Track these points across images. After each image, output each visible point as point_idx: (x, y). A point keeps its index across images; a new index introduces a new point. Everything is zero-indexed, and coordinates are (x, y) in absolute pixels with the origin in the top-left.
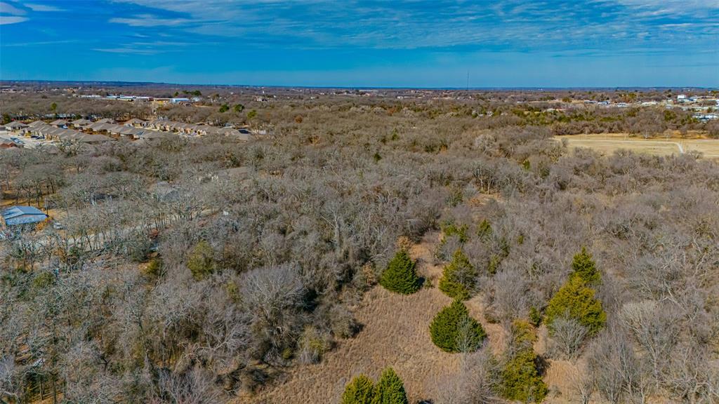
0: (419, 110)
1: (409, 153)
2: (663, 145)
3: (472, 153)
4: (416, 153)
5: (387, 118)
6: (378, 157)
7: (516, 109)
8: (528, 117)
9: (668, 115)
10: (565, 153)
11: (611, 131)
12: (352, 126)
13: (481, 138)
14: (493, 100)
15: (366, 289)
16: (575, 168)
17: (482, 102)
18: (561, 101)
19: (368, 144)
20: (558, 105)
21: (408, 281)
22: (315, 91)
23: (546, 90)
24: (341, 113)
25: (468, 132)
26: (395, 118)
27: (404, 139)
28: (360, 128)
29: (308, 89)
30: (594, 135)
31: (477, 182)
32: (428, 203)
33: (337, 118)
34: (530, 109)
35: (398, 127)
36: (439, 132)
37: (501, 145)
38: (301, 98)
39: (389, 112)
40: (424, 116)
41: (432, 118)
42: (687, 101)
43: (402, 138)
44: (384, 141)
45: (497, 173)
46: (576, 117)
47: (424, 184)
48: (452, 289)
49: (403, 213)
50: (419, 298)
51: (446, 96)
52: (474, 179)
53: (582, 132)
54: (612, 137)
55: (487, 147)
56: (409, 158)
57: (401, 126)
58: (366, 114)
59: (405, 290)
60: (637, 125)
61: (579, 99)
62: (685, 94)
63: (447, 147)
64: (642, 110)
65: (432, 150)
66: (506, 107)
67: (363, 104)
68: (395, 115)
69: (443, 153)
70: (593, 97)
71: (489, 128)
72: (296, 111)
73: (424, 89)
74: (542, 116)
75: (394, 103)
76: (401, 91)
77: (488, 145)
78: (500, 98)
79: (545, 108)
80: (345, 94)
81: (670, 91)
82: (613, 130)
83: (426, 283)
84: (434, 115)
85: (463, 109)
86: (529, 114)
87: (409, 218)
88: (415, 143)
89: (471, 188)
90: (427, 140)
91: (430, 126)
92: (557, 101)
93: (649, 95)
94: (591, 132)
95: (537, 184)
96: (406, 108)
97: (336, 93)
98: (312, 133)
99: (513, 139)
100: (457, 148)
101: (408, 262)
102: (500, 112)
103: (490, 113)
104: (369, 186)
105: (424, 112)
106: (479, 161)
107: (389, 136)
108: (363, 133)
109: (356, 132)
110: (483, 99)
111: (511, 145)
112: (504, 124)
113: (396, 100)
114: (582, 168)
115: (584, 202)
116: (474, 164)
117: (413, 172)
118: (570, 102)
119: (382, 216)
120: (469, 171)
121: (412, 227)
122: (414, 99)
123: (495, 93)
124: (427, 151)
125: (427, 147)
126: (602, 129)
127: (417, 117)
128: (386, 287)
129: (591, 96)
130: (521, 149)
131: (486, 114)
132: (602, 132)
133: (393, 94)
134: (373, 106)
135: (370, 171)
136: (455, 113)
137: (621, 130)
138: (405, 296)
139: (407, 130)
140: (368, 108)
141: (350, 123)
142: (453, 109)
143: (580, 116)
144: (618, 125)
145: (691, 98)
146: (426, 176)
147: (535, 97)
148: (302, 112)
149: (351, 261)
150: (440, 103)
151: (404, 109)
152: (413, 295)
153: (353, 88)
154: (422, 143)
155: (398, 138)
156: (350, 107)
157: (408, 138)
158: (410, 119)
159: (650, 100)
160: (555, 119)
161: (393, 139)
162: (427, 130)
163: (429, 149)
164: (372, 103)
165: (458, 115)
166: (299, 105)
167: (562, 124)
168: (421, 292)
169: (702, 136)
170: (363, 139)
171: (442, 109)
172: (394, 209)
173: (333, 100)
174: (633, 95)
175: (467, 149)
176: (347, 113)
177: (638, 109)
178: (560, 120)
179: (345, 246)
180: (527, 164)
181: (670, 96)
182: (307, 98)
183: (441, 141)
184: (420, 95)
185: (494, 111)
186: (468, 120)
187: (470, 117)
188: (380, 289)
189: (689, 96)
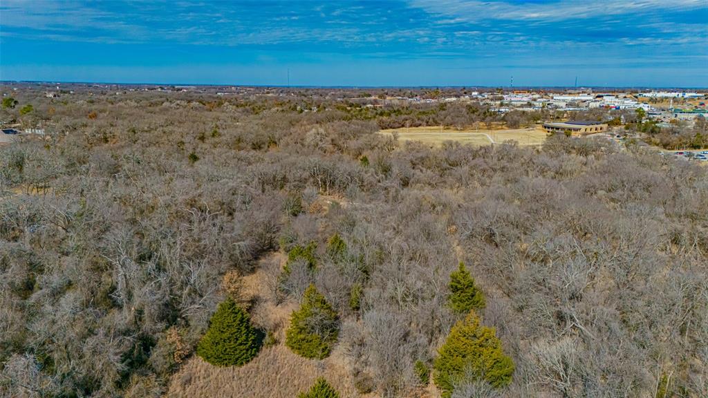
0: (242, 105)
1: (233, 151)
2: (474, 136)
3: (305, 150)
4: (242, 152)
5: (206, 113)
6: (194, 158)
7: (339, 105)
8: (352, 112)
9: (472, 109)
10: (397, 146)
11: (428, 124)
12: (162, 121)
13: (312, 133)
14: (315, 98)
15: (173, 369)
16: (412, 162)
17: (305, 99)
18: (377, 98)
19: (183, 143)
20: (376, 102)
21: (241, 344)
22: (124, 87)
23: (360, 89)
24: (151, 109)
25: (296, 127)
26: (214, 114)
27: (227, 135)
28: (172, 124)
29: (115, 85)
30: (414, 128)
31: (316, 183)
32: (261, 216)
33: (143, 113)
34: (351, 105)
35: (218, 123)
36: (266, 127)
37: (332, 140)
38: (103, 94)
39: (209, 107)
40: (248, 112)
41: (257, 113)
42: (480, 97)
43: (224, 135)
44: (202, 138)
45: (336, 171)
46: (395, 112)
47: (254, 190)
48: (305, 345)
49: (229, 235)
50: (258, 368)
51: (268, 93)
52: (312, 180)
53: (403, 126)
54: (431, 130)
55: (319, 143)
56: (234, 158)
57: (221, 122)
58: (181, 110)
59: (237, 359)
60: (449, 118)
61: (392, 95)
62: (477, 91)
63: (276, 143)
64: (449, 105)
65: (260, 148)
66: (329, 103)
67: (178, 99)
68: (215, 111)
69: (273, 150)
70: (404, 94)
71: (317, 123)
72: (94, 107)
73: (246, 87)
74: (363, 111)
75: (214, 98)
76: (221, 89)
77: (321, 141)
78: (321, 95)
79: (365, 104)
80: (159, 90)
81: (464, 88)
82: (429, 124)
83: (267, 339)
84: (258, 111)
85: (288, 105)
86: (352, 109)
87: (238, 241)
88: (239, 140)
89: (309, 190)
90: (253, 136)
91: (257, 121)
92: (373, 98)
93: (448, 92)
94: (411, 126)
95: (379, 182)
96: (226, 103)
97: (149, 89)
98: (108, 131)
99: (343, 134)
100: (288, 144)
101: (239, 316)
102: (325, 108)
103: (315, 109)
104: (180, 198)
105: (247, 107)
106: (315, 159)
107: (208, 133)
108: (176, 129)
109: (165, 129)
110: (305, 96)
111: (343, 140)
112: (331, 119)
113: (216, 96)
114: (417, 162)
115: (433, 199)
116: (310, 161)
117: (239, 175)
118: (385, 98)
119: (199, 240)
120: (304, 170)
121: (242, 253)
122: (236, 95)
123: (316, 91)
124: (254, 149)
125: (253, 144)
126: (420, 122)
127: (239, 112)
128: (207, 358)
129: (402, 93)
130: (353, 144)
131: (311, 109)
132: (420, 125)
133: (213, 90)
134: (189, 102)
135: (183, 177)
136: (280, 109)
137: (437, 124)
138: (237, 369)
139: (230, 126)
140: (184, 103)
141: (159, 119)
142: (278, 105)
143: (398, 110)
144: (433, 119)
145: (483, 94)
146: (256, 179)
147: (354, 94)
148: (102, 107)
149: (147, 325)
150: (264, 100)
151: (225, 105)
152: (250, 364)
153: (168, 85)
154: (248, 140)
155: (220, 135)
156: (163, 103)
157: (231, 135)
158: (232, 114)
159: (450, 96)
160: (377, 114)
161: (213, 136)
162: (252, 125)
163: (257, 147)
164: (189, 99)
165: (283, 110)
166: (99, 101)
167: (385, 118)
168: (261, 355)
169: (503, 127)
170: (176, 137)
171: (266, 104)
172: (215, 230)
173: (143, 95)
174: (437, 92)
175: (299, 145)
176: (157, 109)
177: (445, 104)
178: (382, 114)
179: (137, 302)
180: (365, 160)
181: (465, 93)
182: (112, 93)
183: (270, 138)
184: (242, 91)
185: (318, 106)
186: (294, 115)
187: (295, 112)
188: (198, 364)
189: (481, 93)
